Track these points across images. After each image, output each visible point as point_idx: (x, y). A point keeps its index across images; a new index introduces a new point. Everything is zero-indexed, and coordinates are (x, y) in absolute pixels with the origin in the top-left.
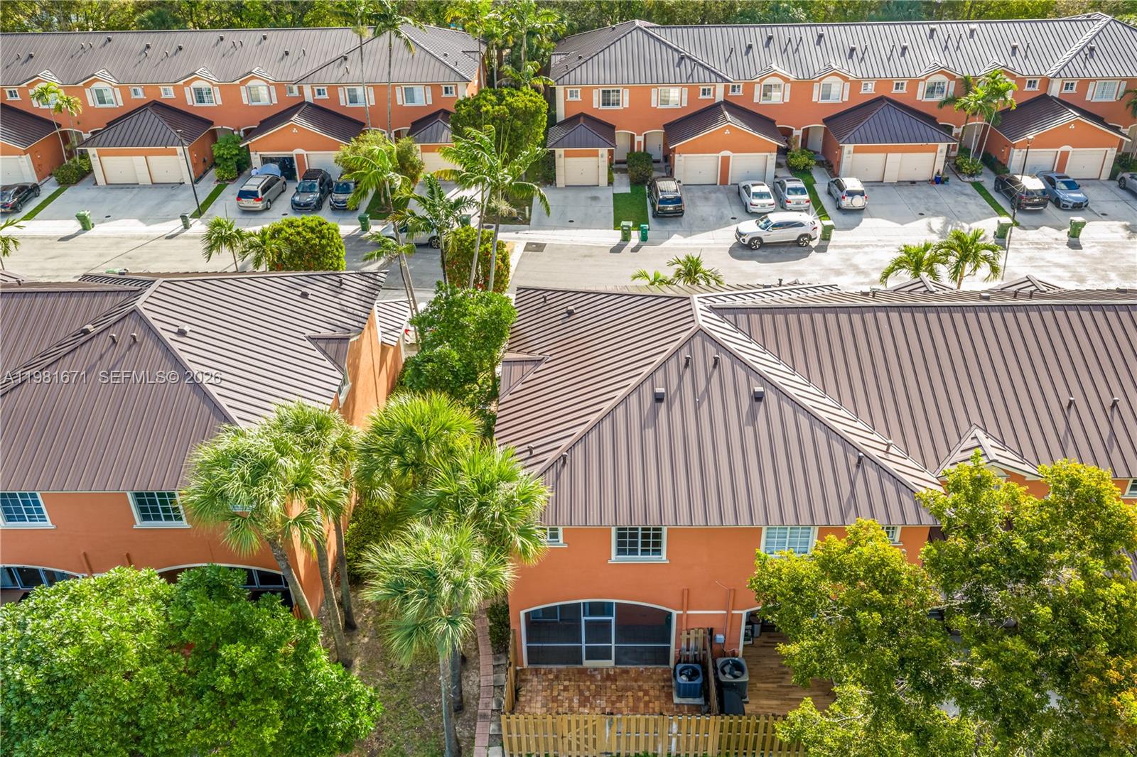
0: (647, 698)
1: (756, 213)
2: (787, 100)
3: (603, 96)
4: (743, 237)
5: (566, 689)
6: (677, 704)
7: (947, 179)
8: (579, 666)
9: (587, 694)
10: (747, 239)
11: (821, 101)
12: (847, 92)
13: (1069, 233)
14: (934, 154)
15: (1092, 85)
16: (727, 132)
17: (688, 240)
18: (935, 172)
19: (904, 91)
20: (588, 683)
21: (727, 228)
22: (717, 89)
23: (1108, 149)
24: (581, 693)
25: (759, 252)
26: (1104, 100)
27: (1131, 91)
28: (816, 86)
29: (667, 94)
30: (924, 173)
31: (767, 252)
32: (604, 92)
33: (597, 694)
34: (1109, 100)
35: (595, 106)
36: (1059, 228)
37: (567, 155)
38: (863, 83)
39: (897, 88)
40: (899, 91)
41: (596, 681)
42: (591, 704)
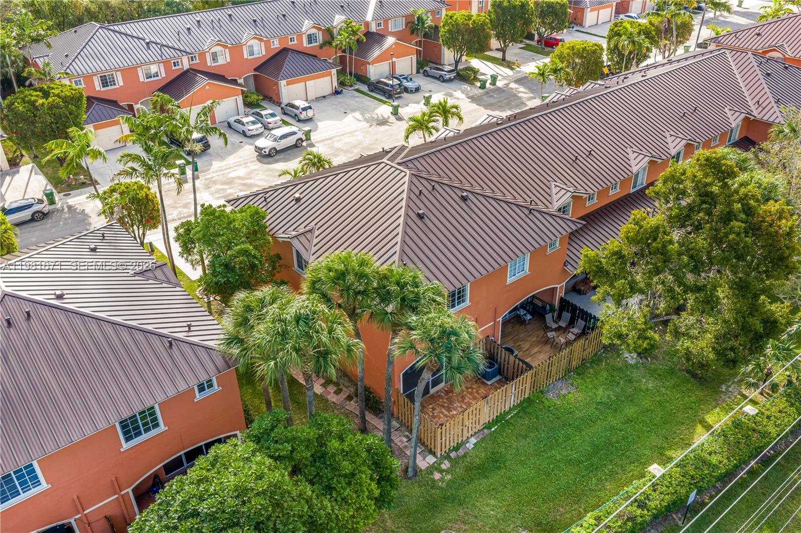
0: (475, 390)
1: (254, 135)
2: (228, 60)
3: (102, 80)
4: (264, 150)
5: (433, 409)
6: (491, 385)
7: (342, 91)
8: (428, 395)
9: (446, 405)
10: (267, 151)
11: (249, 58)
12: (263, 49)
13: (424, 104)
14: (330, 77)
15: (390, 21)
16: (207, 87)
17: (224, 163)
18: (334, 88)
19: (296, 42)
20: (441, 400)
21: (242, 149)
22: (183, 61)
23: (412, 56)
24: (443, 406)
25: (277, 157)
26: (397, 30)
27: (409, 22)
28: (244, 47)
29: (149, 71)
30: (328, 90)
31: (282, 156)
32: (101, 77)
33: (451, 402)
34: (399, 29)
35: (98, 89)
36: (418, 103)
37: (96, 128)
38: (271, 41)
39: (291, 41)
40: (293, 43)
41: (443, 397)
42: (453, 408)
